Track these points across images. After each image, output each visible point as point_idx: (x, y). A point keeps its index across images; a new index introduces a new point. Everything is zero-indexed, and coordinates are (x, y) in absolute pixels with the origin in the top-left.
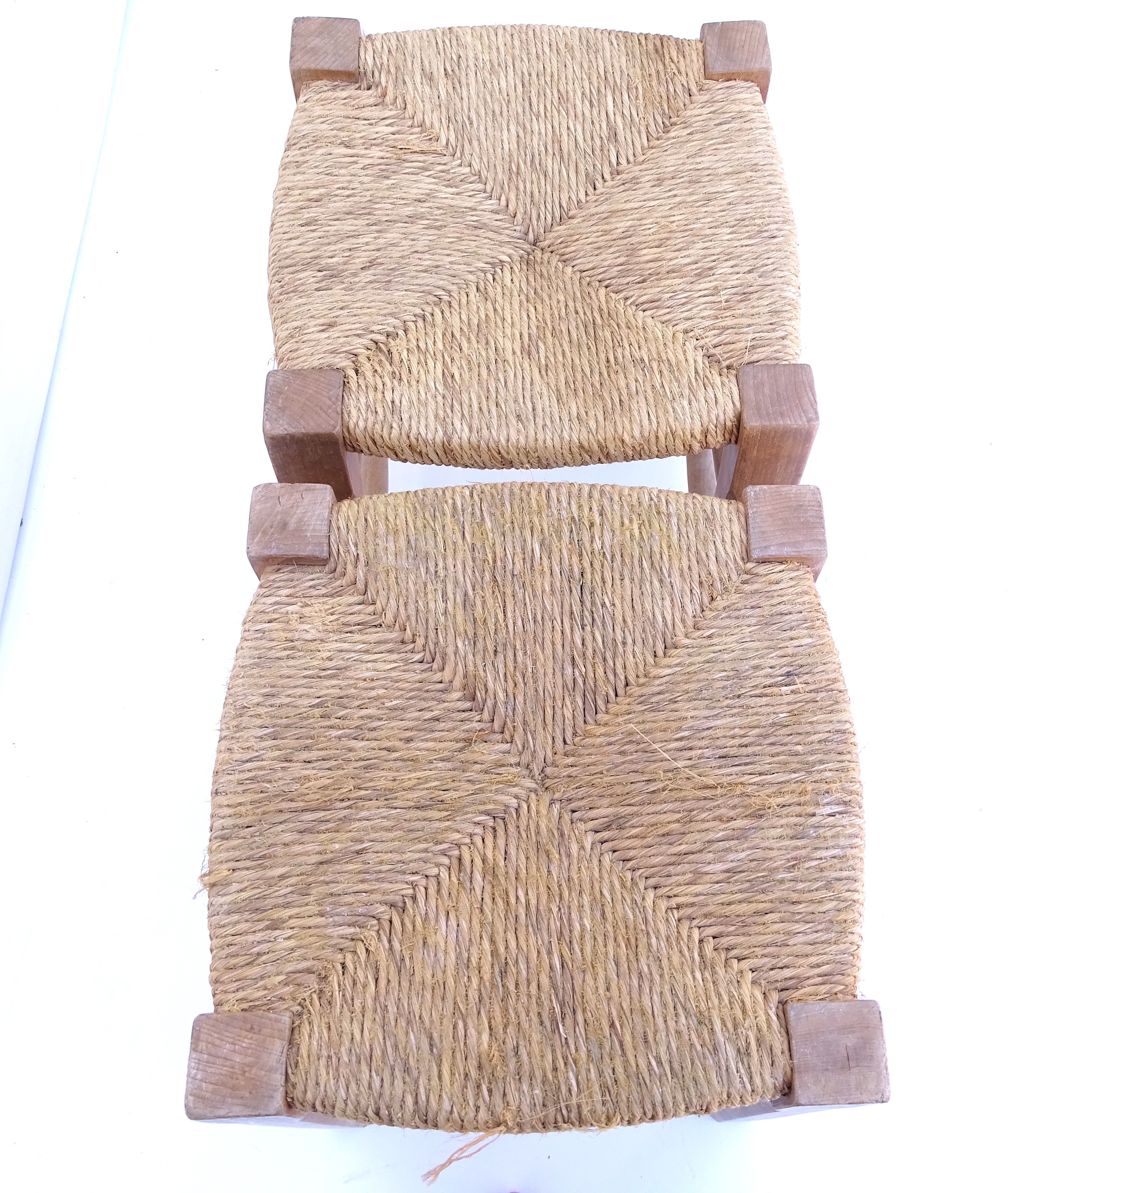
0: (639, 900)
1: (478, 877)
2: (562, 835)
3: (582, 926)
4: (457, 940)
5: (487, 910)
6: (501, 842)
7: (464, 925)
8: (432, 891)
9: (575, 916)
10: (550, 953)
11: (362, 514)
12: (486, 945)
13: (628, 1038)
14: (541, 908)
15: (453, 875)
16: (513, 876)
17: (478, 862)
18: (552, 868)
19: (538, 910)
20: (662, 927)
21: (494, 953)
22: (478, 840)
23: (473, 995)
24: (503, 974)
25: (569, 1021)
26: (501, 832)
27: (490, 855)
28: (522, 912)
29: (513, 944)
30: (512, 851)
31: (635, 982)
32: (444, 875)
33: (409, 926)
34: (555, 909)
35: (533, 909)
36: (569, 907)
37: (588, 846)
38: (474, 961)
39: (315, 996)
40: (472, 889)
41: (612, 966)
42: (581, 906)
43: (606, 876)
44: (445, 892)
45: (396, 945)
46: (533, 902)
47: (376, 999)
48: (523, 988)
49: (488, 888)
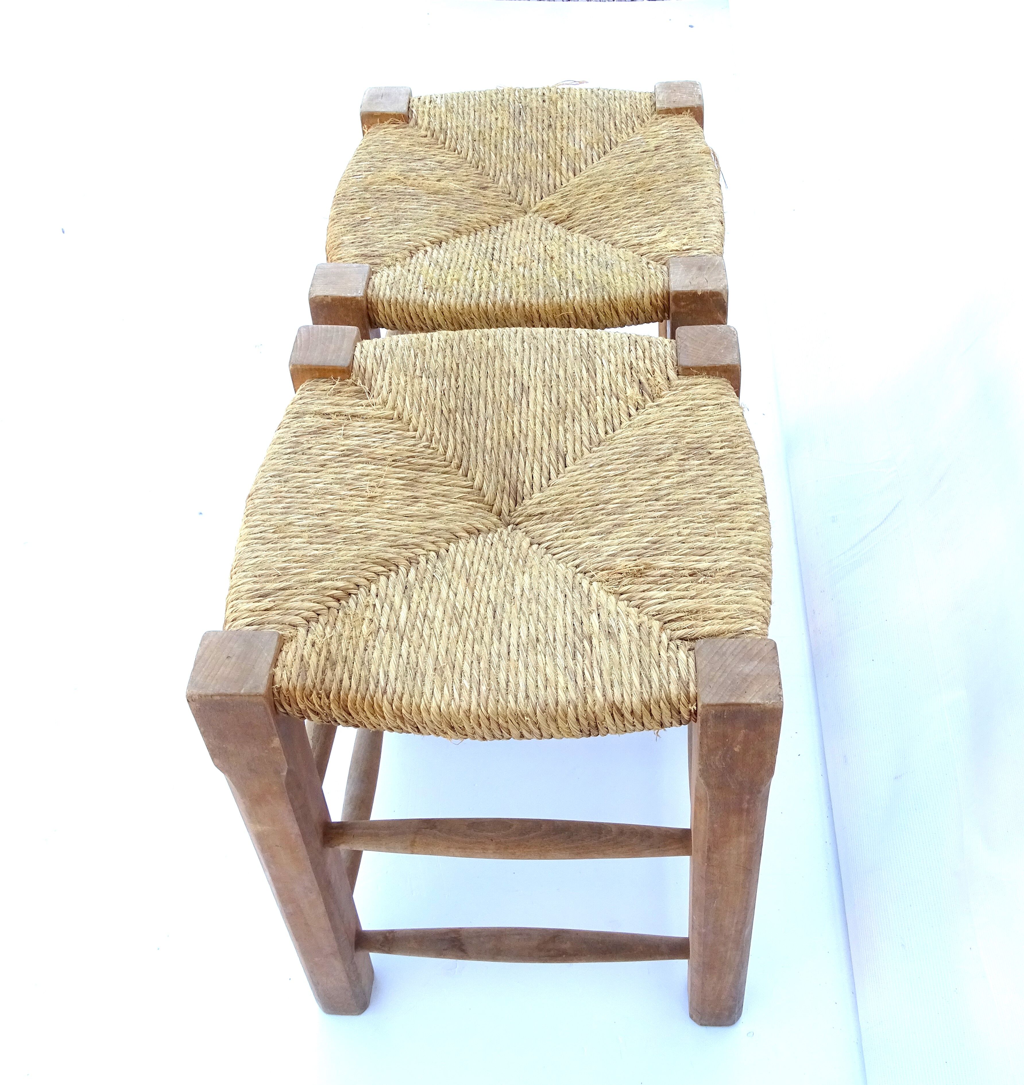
0: (476, 155)
1: (564, 165)
2: (516, 184)
3: (508, 142)
4: (574, 139)
5: (558, 150)
6: (551, 182)
7: (571, 144)
8: (590, 160)
9: (511, 146)
10: (526, 133)
11: (647, 282)
12: (559, 136)
13: (489, 105)
14: (529, 150)
15: (578, 167)
16: (545, 167)
17: (564, 172)
18: (523, 168)
19: (531, 150)
20: (465, 143)
21: (554, 133)
22: (564, 180)
23: (565, 118)
24: (550, 126)
25: (517, 110)
26: (552, 187)
27: (557, 174)
28: (540, 150)
29: (545, 136)
30: (545, 176)
31: (482, 121)
32: (583, 166)
33: (601, 145)
34: (522, 149)
35: (533, 150)
36: (514, 150)
37: (502, 180)
38: (565, 131)
39: (646, 120)
40: (567, 161)
41: (493, 127)
42: (508, 150)
43: (493, 164)
44: (583, 160)
45: (607, 138)
46: (534, 154)
47: (615, 118)
48: (540, 120)
49: (558, 161)
